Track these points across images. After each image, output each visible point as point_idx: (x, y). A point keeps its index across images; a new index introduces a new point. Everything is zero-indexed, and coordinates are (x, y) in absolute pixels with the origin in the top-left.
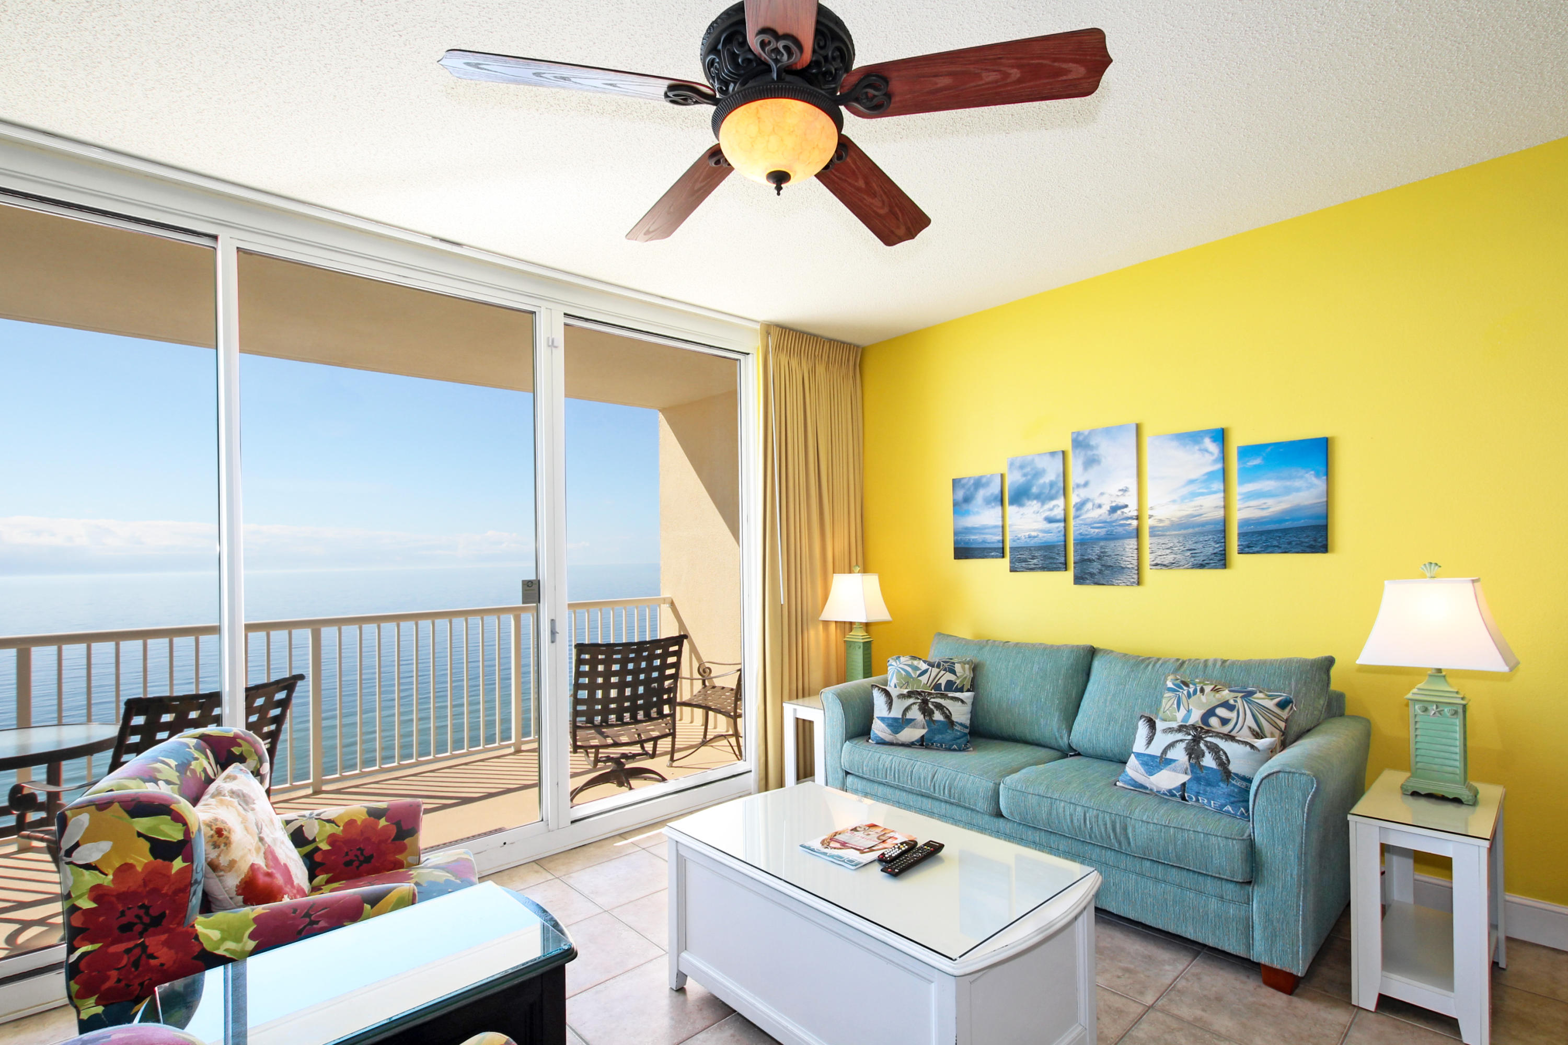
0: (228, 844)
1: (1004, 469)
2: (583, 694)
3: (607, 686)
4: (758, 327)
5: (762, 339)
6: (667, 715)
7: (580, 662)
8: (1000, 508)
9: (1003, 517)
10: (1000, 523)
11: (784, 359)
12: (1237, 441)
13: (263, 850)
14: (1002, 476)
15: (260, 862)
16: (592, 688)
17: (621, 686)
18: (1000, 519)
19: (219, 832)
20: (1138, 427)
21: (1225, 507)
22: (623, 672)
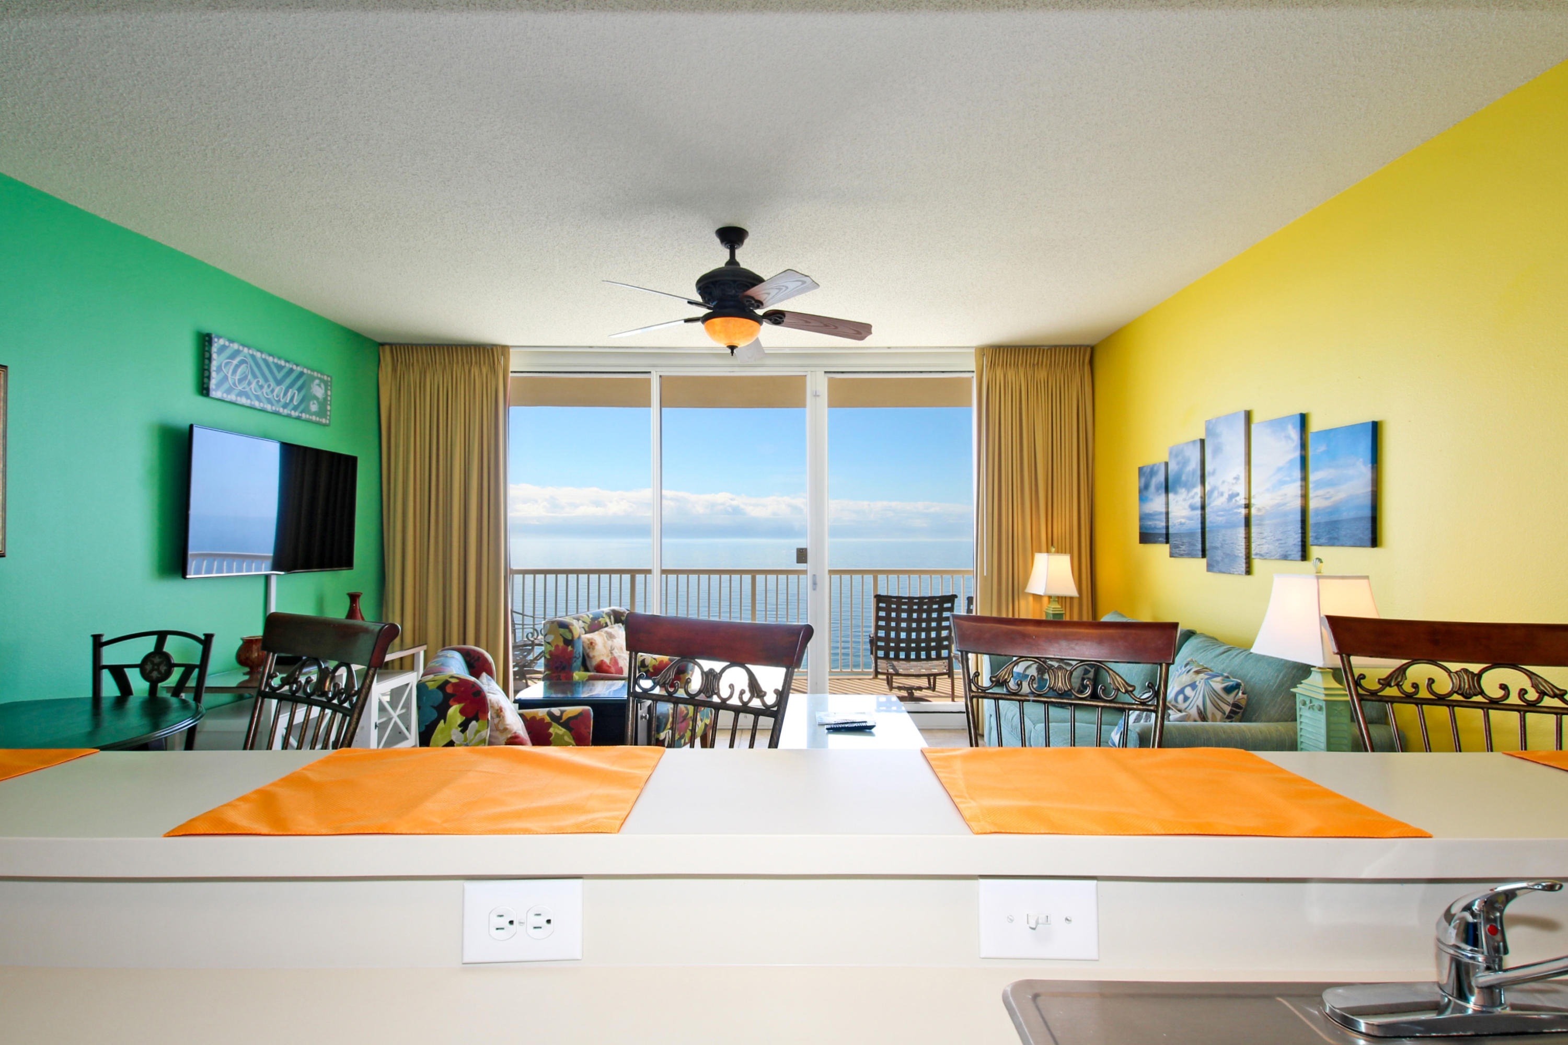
0: (593, 649)
1: (1167, 460)
2: (882, 634)
3: (898, 630)
4: (973, 351)
5: (977, 361)
6: (945, 658)
7: (878, 609)
8: (1163, 496)
9: (1167, 504)
10: (1164, 510)
11: (999, 373)
12: (1315, 426)
13: (610, 657)
14: (1167, 464)
15: (607, 661)
16: (888, 629)
17: (909, 630)
18: (1164, 506)
19: (591, 643)
20: (1248, 415)
21: (1305, 496)
22: (909, 620)
